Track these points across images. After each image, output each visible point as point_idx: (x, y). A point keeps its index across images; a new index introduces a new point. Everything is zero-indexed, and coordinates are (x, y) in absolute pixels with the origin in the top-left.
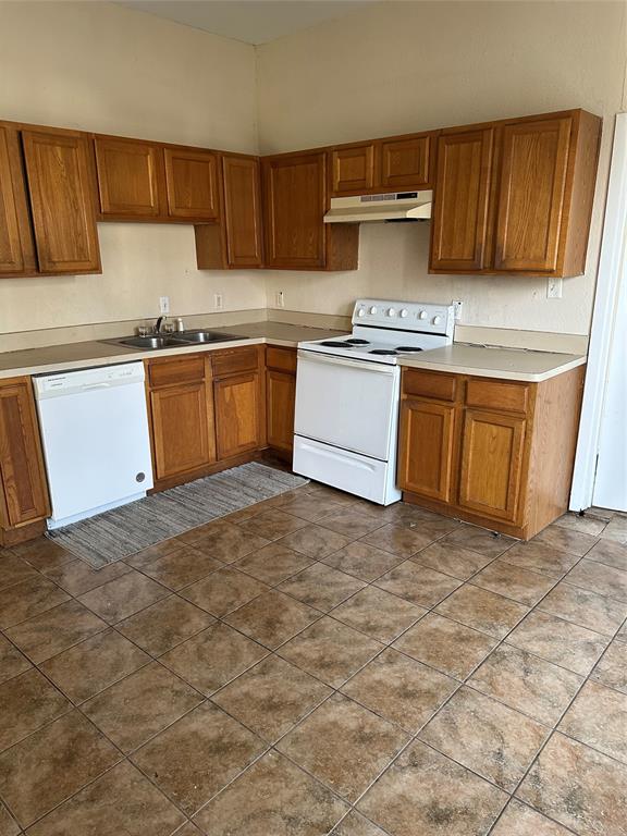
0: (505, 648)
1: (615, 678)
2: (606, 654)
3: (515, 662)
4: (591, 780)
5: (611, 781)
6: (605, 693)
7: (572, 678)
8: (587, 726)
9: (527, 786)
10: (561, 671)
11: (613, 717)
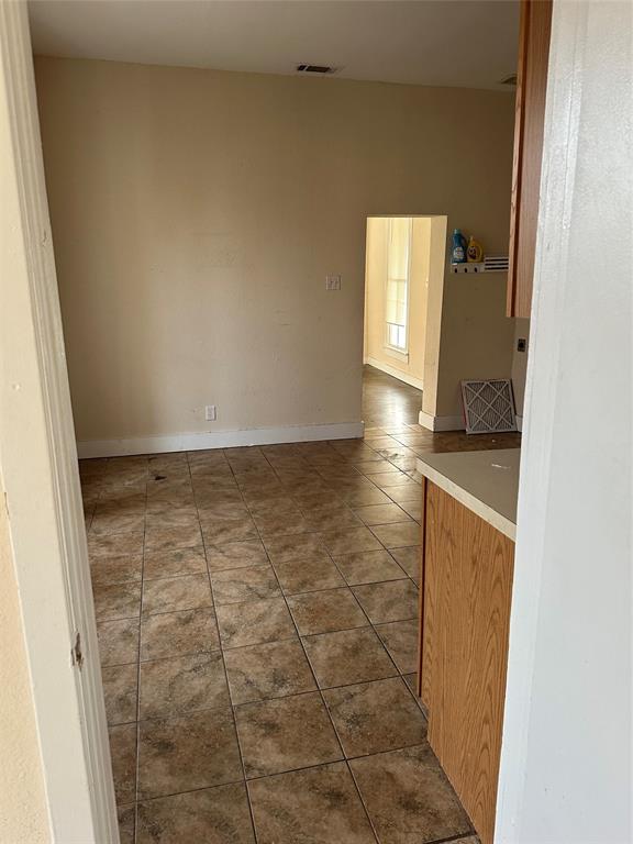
0: (276, 593)
1: (199, 617)
2: (216, 632)
3: (262, 590)
4: (177, 565)
5: (168, 570)
6: (197, 604)
7: (222, 601)
8: (195, 583)
9: (202, 550)
10: (233, 601)
11: (185, 594)
